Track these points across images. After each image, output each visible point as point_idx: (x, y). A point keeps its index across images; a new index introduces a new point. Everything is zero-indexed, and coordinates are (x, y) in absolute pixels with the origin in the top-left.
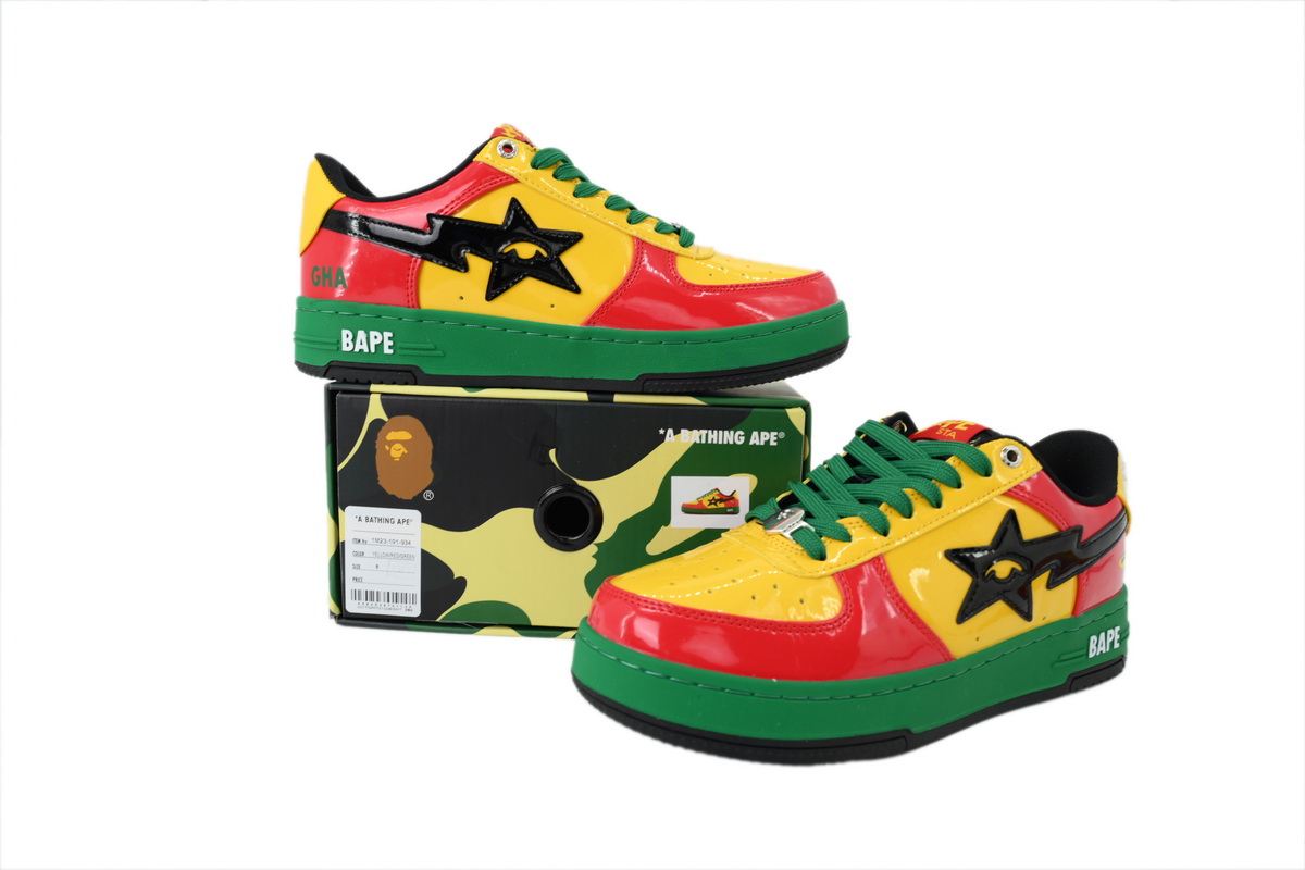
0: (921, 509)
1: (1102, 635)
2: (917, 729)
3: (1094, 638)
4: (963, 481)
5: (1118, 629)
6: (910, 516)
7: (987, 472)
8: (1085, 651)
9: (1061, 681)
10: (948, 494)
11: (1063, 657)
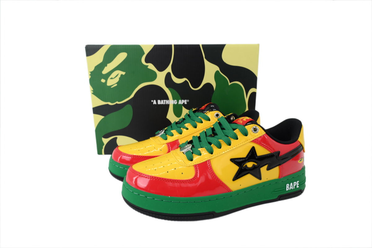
0: (224, 146)
1: (291, 184)
2: (217, 212)
3: (288, 185)
4: (238, 137)
5: (298, 182)
6: (220, 148)
7: (246, 135)
8: (284, 188)
9: (276, 197)
10: (233, 141)
11: (275, 190)
